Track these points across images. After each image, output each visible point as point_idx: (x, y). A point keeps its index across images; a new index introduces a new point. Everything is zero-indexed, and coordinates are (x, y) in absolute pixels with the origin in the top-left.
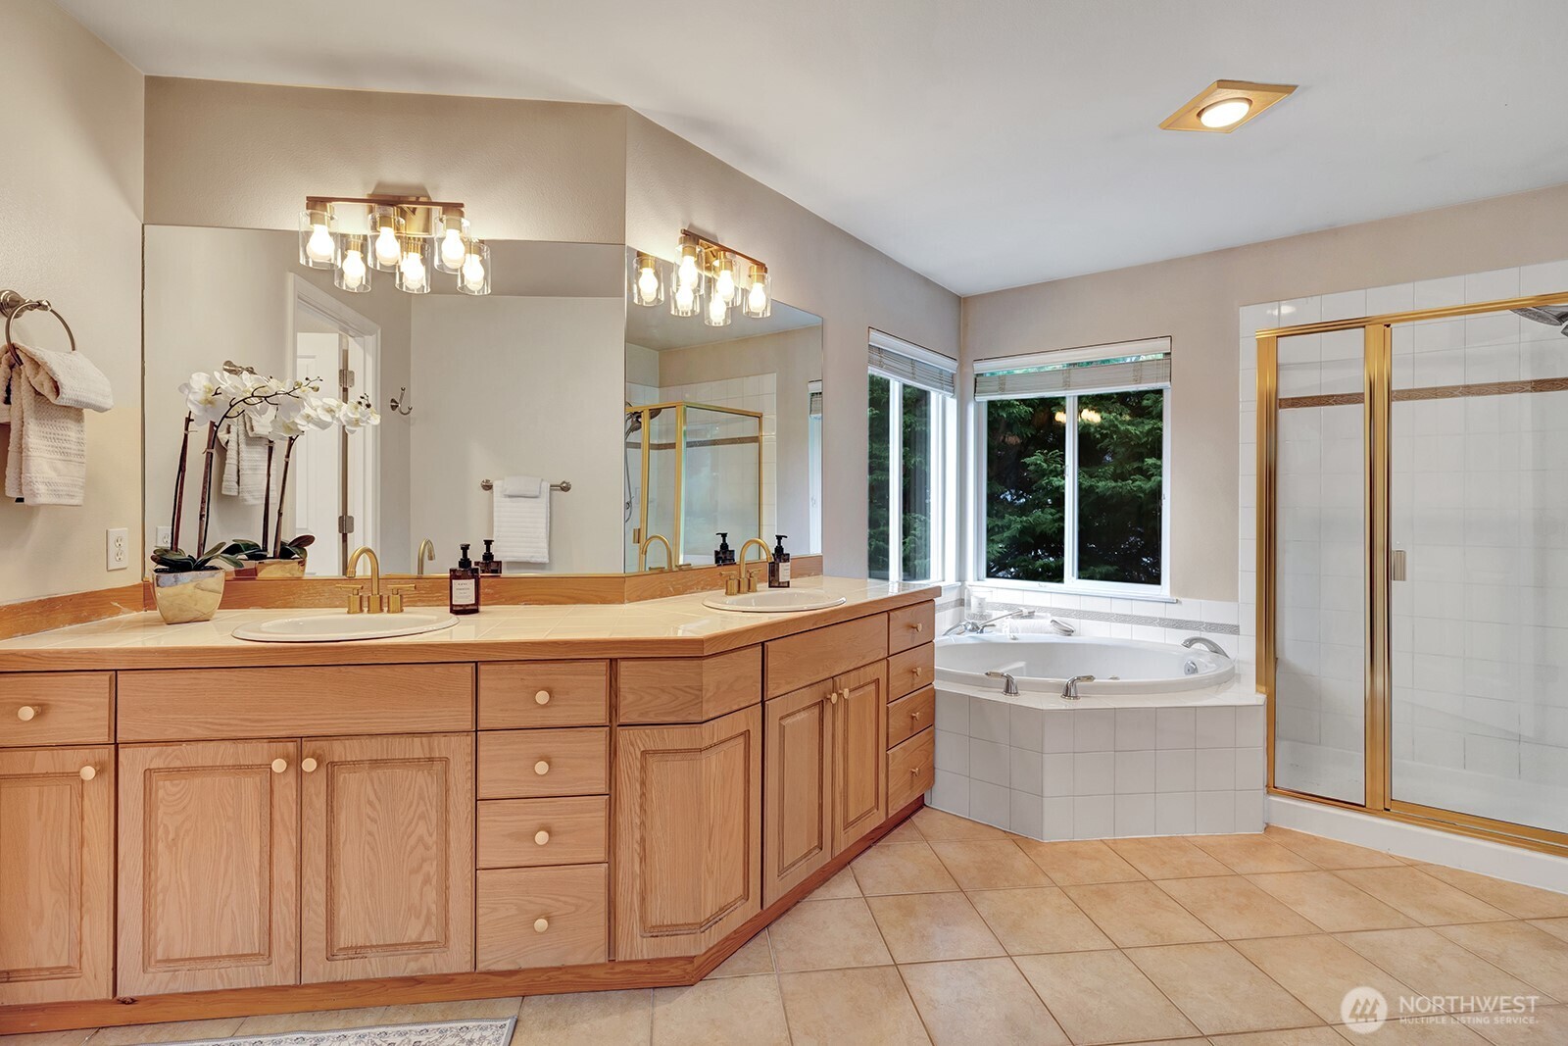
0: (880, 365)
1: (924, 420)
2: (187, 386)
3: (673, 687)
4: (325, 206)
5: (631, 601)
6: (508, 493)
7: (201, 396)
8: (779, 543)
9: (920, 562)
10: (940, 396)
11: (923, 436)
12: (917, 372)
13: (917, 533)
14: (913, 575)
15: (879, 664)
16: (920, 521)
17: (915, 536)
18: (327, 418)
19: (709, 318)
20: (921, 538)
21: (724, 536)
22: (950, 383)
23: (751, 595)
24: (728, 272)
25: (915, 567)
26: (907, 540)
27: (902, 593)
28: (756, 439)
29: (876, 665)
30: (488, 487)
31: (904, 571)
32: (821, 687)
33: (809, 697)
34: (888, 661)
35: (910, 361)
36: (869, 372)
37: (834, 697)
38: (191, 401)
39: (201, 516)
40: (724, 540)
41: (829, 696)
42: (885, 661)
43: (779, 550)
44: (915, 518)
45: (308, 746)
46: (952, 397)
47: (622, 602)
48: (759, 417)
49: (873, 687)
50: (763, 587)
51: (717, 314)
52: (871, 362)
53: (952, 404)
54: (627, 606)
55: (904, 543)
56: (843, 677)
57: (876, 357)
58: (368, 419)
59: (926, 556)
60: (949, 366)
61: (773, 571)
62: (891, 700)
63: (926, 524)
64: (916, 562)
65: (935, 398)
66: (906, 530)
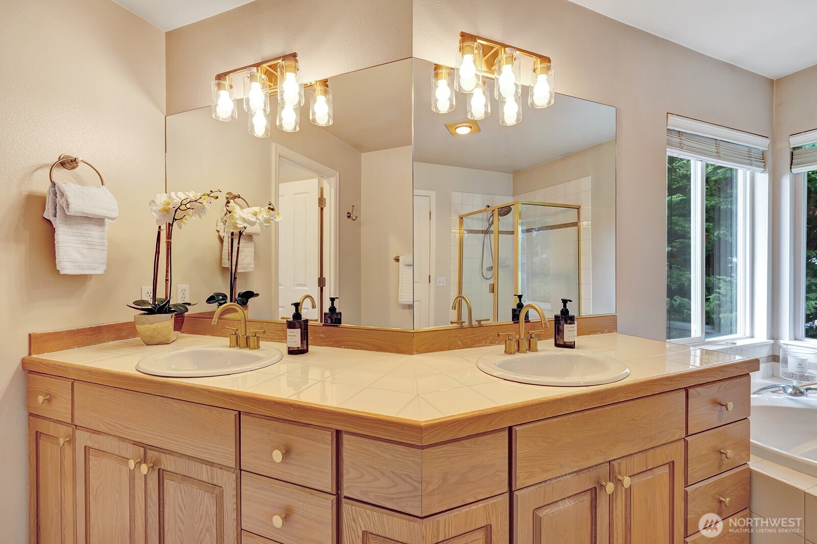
0: (681, 147)
1: (729, 200)
2: (153, 201)
3: (393, 473)
4: (226, 78)
5: (419, 352)
6: (406, 263)
7: (160, 207)
8: (565, 306)
9: (725, 315)
10: (748, 172)
11: (729, 214)
12: (722, 150)
13: (722, 291)
14: (717, 329)
15: (674, 445)
16: (725, 281)
17: (719, 293)
18: (253, 219)
19: (503, 118)
20: (726, 296)
21: (520, 297)
22: (761, 159)
23: (530, 354)
24: (509, 66)
25: (720, 319)
26: (711, 297)
27: (705, 367)
28: (575, 224)
29: (669, 446)
30: (397, 260)
31: (707, 323)
32: (593, 473)
33: (575, 484)
34: (686, 443)
35: (714, 142)
36: (668, 154)
37: (610, 487)
38: (154, 211)
39: (167, 280)
40: (520, 301)
41: (604, 483)
42: (682, 442)
43: (565, 312)
44: (720, 279)
45: (150, 453)
46: (763, 172)
47: (412, 354)
48: (578, 208)
49: (666, 469)
50: (546, 346)
51: (511, 113)
52: (670, 144)
53: (763, 180)
54: (416, 358)
55: (707, 300)
56: (623, 462)
57: (676, 140)
58: (275, 218)
59: (732, 309)
60: (761, 144)
61: (559, 332)
62: (689, 484)
63: (732, 284)
64: (721, 316)
65: (742, 175)
66: (709, 289)
